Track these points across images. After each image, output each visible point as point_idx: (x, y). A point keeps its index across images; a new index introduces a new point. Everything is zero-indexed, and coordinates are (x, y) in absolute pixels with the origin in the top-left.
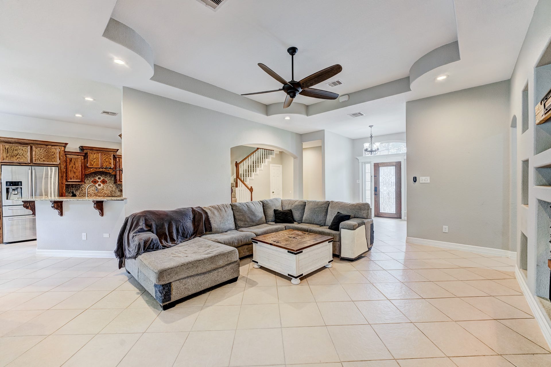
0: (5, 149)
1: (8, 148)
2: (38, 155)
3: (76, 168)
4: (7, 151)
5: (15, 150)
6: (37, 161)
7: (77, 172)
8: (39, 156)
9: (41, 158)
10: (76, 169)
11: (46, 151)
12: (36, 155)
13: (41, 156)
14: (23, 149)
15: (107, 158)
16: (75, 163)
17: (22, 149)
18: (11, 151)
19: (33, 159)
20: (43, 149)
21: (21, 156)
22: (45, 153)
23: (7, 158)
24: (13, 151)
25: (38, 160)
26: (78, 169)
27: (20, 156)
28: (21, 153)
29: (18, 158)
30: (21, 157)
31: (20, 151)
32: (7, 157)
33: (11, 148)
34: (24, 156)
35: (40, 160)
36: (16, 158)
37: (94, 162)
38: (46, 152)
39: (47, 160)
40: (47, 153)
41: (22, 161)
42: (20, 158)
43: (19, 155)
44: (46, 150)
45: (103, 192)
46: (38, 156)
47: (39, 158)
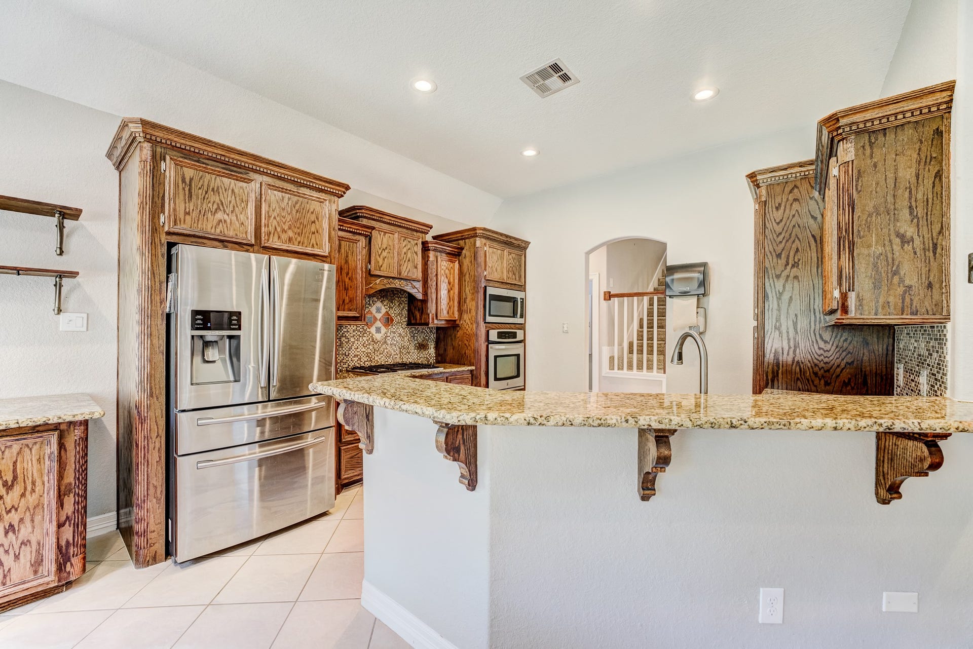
0: (184, 181)
1: (191, 180)
2: (275, 218)
3: (350, 274)
4: (187, 189)
5: (213, 190)
6: (271, 240)
7: (351, 287)
8: (278, 223)
9: (284, 231)
10: (349, 279)
11: (297, 207)
12: (269, 217)
13: (284, 223)
14: (236, 191)
15: (409, 249)
16: (347, 256)
17: (233, 190)
18: (200, 191)
19: (263, 228)
20: (289, 199)
21: (228, 215)
22: (294, 212)
23: (187, 217)
24: (206, 193)
25: (276, 235)
26: (354, 276)
27: (226, 217)
28: (230, 202)
29: (221, 221)
30: (228, 221)
31: (225, 196)
32: (187, 213)
33: (201, 181)
34: (237, 216)
35: (279, 237)
36: (215, 223)
37: (384, 259)
38: (297, 211)
39: (299, 239)
40: (298, 214)
41: (231, 233)
42: (225, 221)
43: (225, 211)
44: (296, 203)
45: (385, 351)
46: (275, 223)
47: (279, 229)
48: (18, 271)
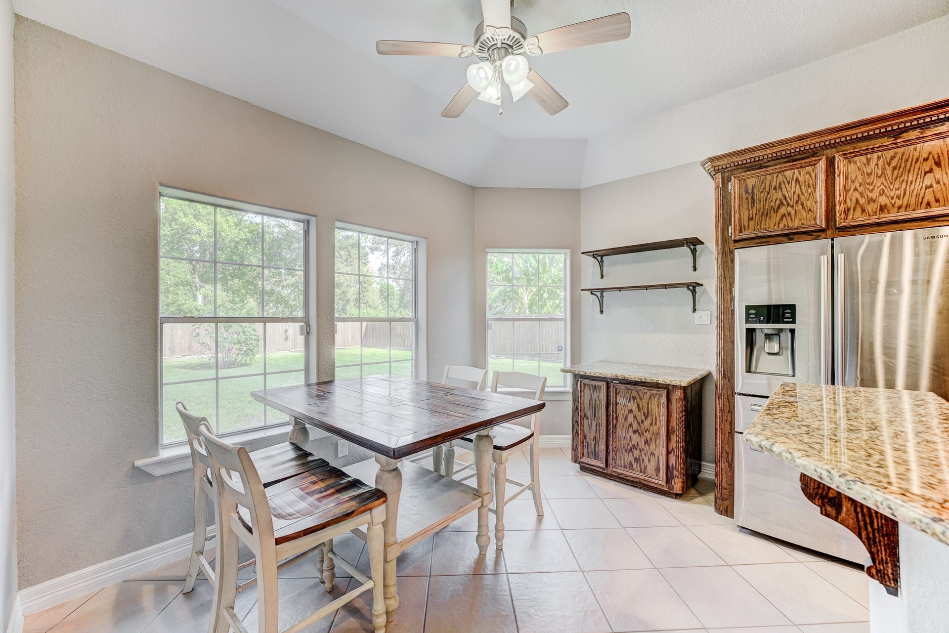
0: (747, 192)
1: (753, 187)
2: (856, 189)
4: (750, 198)
5: (775, 188)
6: (850, 217)
8: (861, 194)
9: (871, 200)
11: (894, 163)
12: (847, 191)
13: (871, 191)
14: (801, 179)
17: (797, 180)
18: (762, 194)
19: (837, 207)
20: (879, 158)
21: (792, 207)
22: (889, 171)
23: (752, 223)
24: (768, 193)
25: (859, 210)
27: (790, 209)
28: (794, 193)
29: (784, 215)
30: (793, 213)
31: (789, 188)
32: (750, 219)
33: (763, 185)
34: (802, 204)
35: (863, 211)
36: (778, 219)
38: (895, 168)
39: (899, 203)
40: (896, 172)
41: (797, 224)
42: (789, 214)
43: (788, 204)
44: (892, 158)
46: (857, 195)
47: (862, 201)
48: (665, 286)
